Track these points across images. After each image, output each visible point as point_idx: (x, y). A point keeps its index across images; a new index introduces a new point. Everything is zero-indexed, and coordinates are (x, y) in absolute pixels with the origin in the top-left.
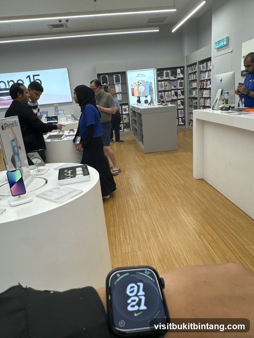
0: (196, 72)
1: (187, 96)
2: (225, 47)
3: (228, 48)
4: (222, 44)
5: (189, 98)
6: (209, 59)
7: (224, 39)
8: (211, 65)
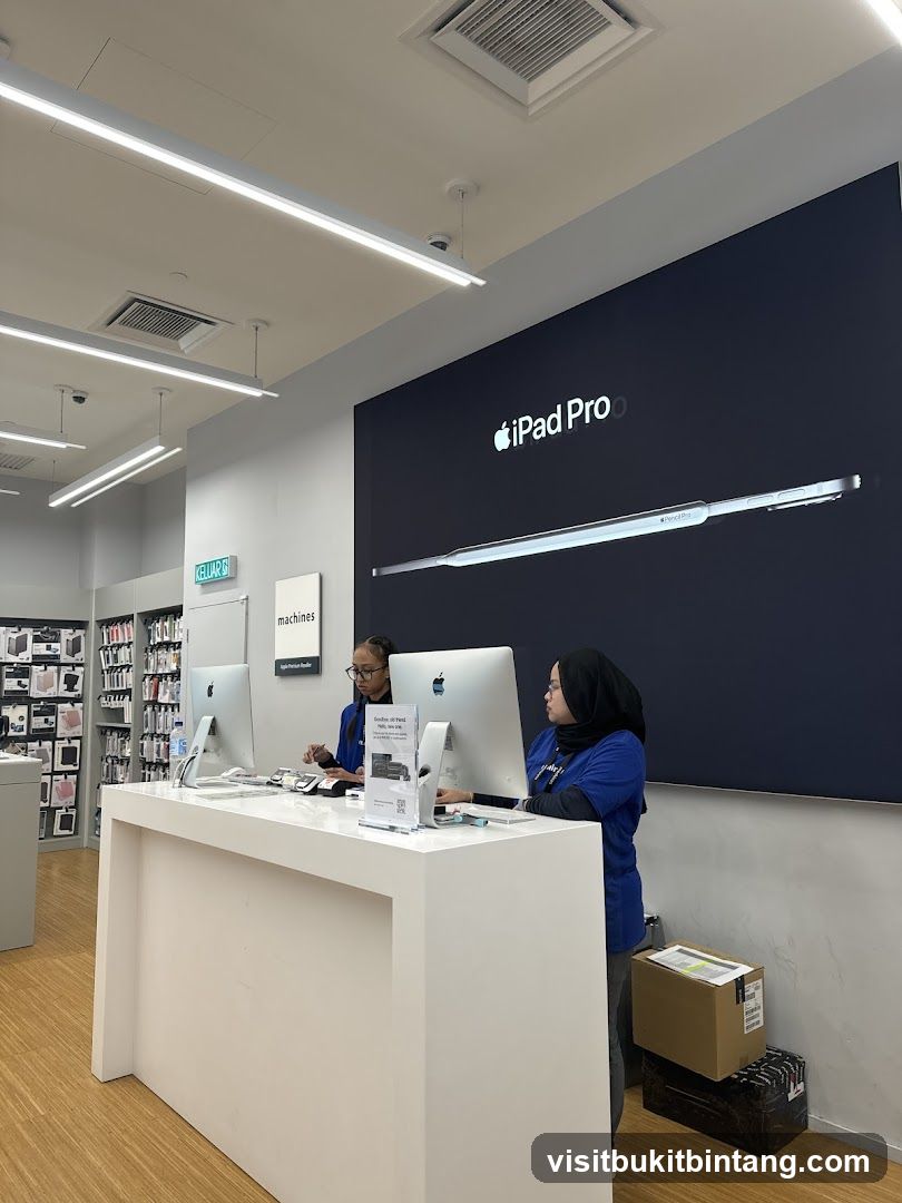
0: (130, 643)
1: (93, 723)
2: (225, 584)
3: (235, 587)
4: (215, 572)
5: (98, 727)
6: (176, 612)
7: (221, 560)
8: (181, 629)
